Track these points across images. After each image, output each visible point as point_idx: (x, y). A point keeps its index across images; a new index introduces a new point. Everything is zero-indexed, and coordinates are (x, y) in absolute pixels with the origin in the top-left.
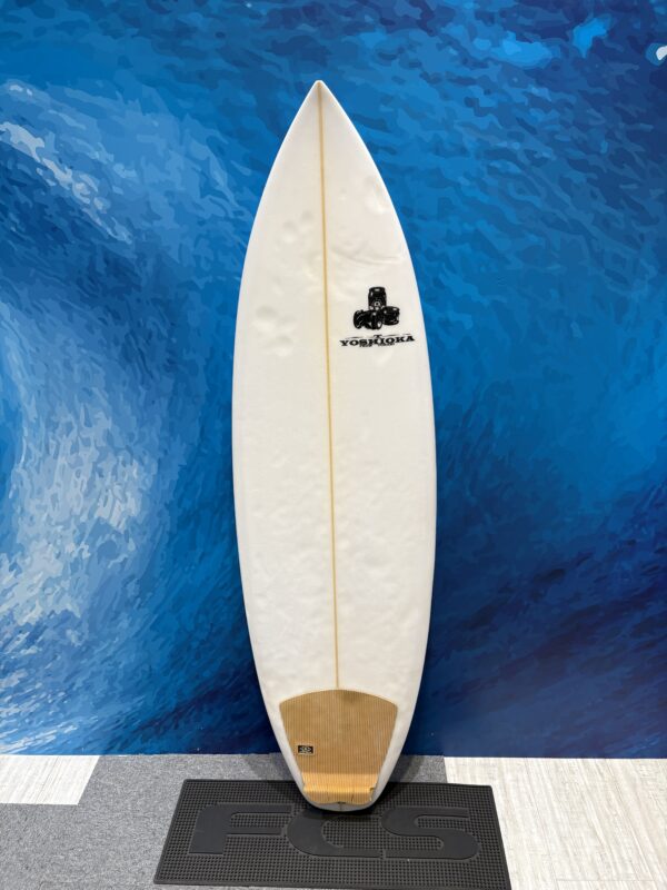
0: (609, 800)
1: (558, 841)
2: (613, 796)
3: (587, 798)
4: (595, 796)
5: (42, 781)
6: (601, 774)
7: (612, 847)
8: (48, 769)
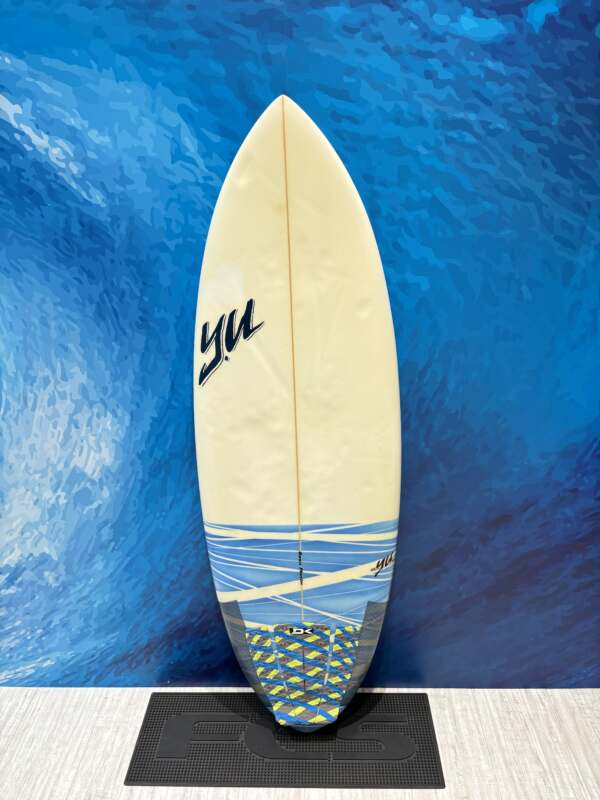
0: (550, 728)
1: (504, 767)
2: (554, 724)
3: (530, 726)
4: (537, 724)
5: (22, 711)
6: (543, 704)
7: (555, 772)
8: (27, 701)
